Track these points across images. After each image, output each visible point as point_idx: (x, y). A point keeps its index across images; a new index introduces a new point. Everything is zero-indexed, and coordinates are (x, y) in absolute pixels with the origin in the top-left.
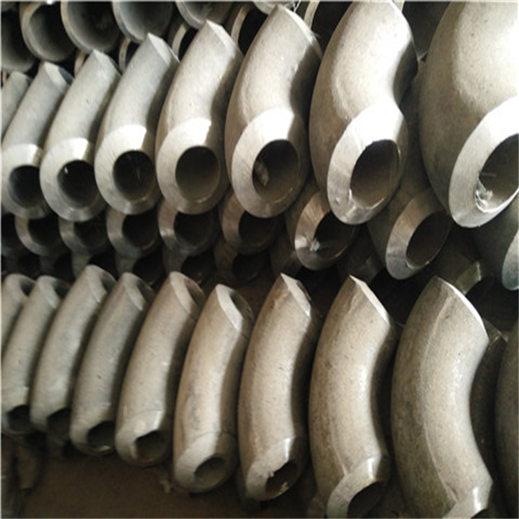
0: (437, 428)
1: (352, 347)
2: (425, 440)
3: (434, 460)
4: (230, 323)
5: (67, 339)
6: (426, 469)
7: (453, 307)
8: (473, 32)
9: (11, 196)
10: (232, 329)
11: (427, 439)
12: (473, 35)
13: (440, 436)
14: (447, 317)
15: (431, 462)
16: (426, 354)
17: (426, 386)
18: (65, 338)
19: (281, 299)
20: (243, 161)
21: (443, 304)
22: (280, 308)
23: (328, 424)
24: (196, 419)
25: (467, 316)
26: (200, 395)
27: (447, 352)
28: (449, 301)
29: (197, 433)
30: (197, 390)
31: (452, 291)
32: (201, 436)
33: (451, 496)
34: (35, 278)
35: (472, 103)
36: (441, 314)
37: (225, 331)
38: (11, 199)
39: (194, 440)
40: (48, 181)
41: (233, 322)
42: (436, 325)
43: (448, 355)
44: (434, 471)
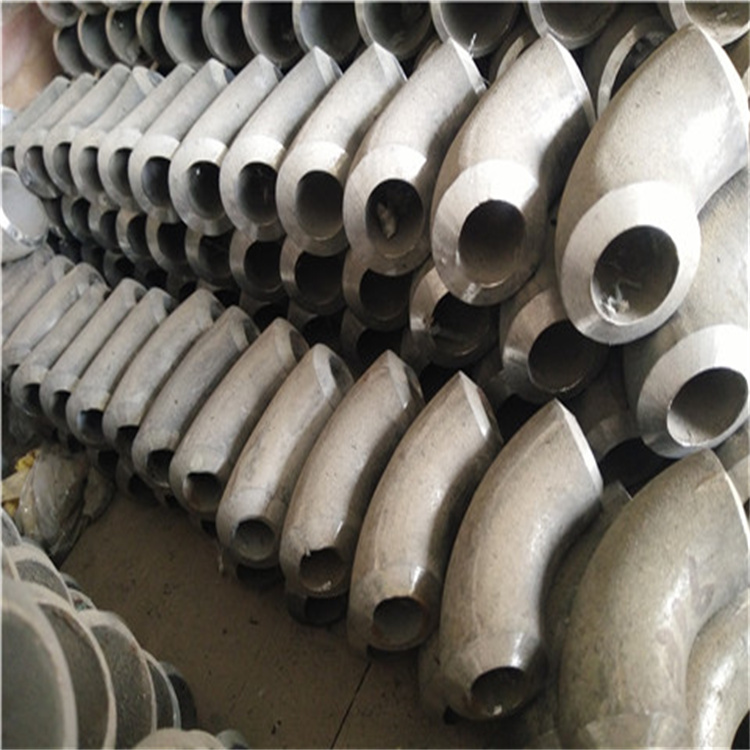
0: (491, 557)
1: (432, 445)
2: (472, 564)
3: (474, 587)
4: (319, 384)
5: (159, 356)
6: (462, 592)
7: (557, 433)
8: (639, 103)
9: (143, 187)
10: (319, 392)
11: (476, 565)
12: (638, 106)
13: (491, 565)
14: (548, 442)
15: (470, 590)
16: (508, 475)
17: (496, 509)
18: (158, 353)
19: (377, 374)
20: (357, 193)
21: (547, 426)
22: (372, 382)
23: (379, 515)
24: (252, 471)
25: (571, 449)
26: (264, 449)
27: (534, 480)
28: (554, 426)
29: (248, 484)
30: (263, 443)
31: (562, 414)
32: (251, 488)
33: (476, 629)
34: (148, 288)
35: (603, 178)
36: (542, 437)
37: (311, 390)
38: (142, 190)
39: (243, 489)
40: (176, 176)
41: (322, 384)
42: (531, 448)
43: (534, 485)
44: (469, 598)
